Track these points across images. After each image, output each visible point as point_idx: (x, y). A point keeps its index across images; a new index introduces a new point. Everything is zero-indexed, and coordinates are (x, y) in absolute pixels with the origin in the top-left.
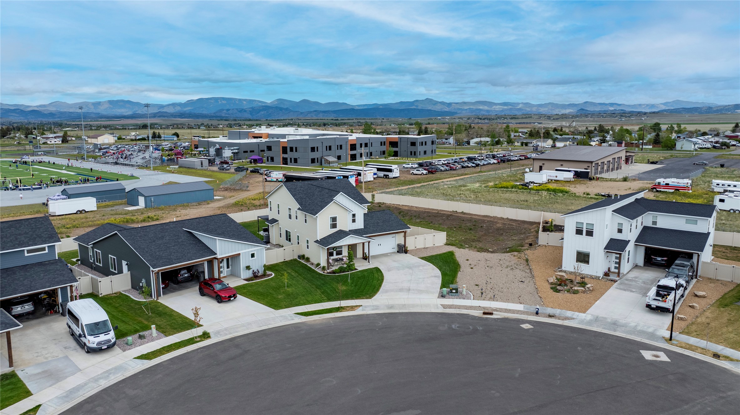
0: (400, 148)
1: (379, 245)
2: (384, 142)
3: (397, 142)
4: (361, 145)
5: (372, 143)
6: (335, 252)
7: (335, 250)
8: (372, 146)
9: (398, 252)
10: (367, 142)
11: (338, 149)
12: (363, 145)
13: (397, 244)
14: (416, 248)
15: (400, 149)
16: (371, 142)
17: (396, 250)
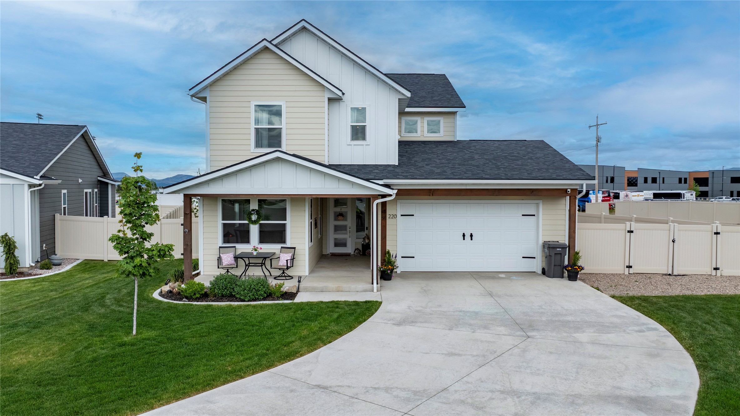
0: (713, 186)
1: (468, 237)
2: (686, 179)
3: (707, 179)
4: (646, 180)
5: (663, 178)
6: (254, 230)
7: (255, 222)
8: (663, 182)
9: (544, 272)
10: (657, 176)
11: (607, 182)
12: (650, 180)
13: (541, 242)
14: (632, 271)
15: (713, 188)
16: (662, 176)
17: (537, 265)
